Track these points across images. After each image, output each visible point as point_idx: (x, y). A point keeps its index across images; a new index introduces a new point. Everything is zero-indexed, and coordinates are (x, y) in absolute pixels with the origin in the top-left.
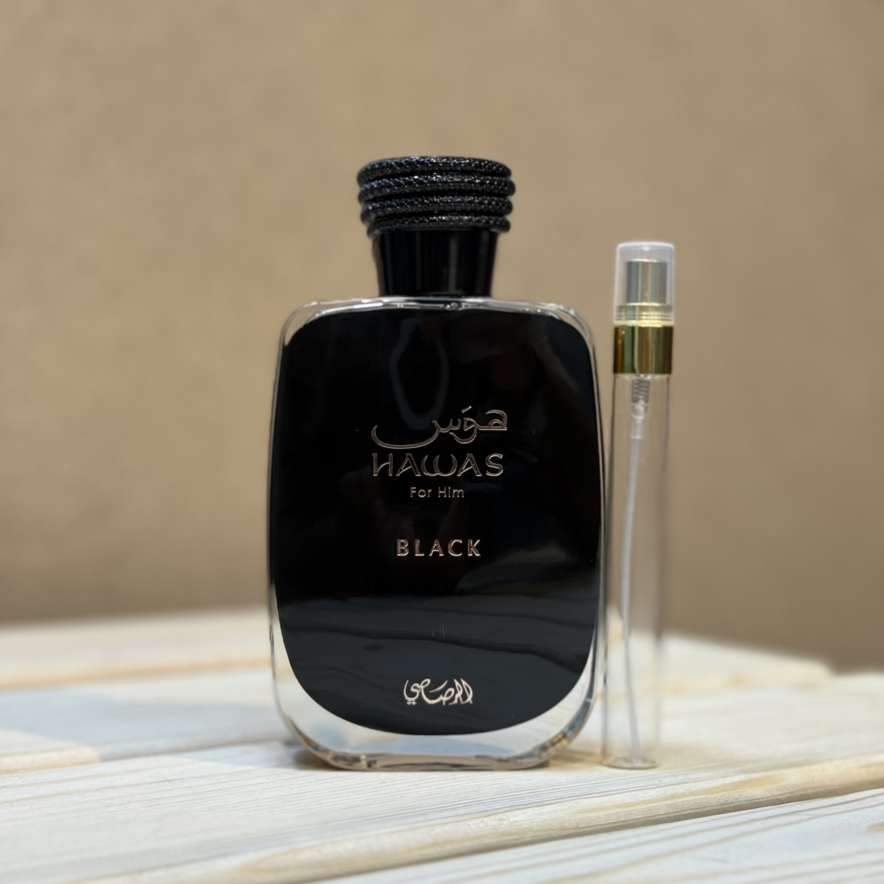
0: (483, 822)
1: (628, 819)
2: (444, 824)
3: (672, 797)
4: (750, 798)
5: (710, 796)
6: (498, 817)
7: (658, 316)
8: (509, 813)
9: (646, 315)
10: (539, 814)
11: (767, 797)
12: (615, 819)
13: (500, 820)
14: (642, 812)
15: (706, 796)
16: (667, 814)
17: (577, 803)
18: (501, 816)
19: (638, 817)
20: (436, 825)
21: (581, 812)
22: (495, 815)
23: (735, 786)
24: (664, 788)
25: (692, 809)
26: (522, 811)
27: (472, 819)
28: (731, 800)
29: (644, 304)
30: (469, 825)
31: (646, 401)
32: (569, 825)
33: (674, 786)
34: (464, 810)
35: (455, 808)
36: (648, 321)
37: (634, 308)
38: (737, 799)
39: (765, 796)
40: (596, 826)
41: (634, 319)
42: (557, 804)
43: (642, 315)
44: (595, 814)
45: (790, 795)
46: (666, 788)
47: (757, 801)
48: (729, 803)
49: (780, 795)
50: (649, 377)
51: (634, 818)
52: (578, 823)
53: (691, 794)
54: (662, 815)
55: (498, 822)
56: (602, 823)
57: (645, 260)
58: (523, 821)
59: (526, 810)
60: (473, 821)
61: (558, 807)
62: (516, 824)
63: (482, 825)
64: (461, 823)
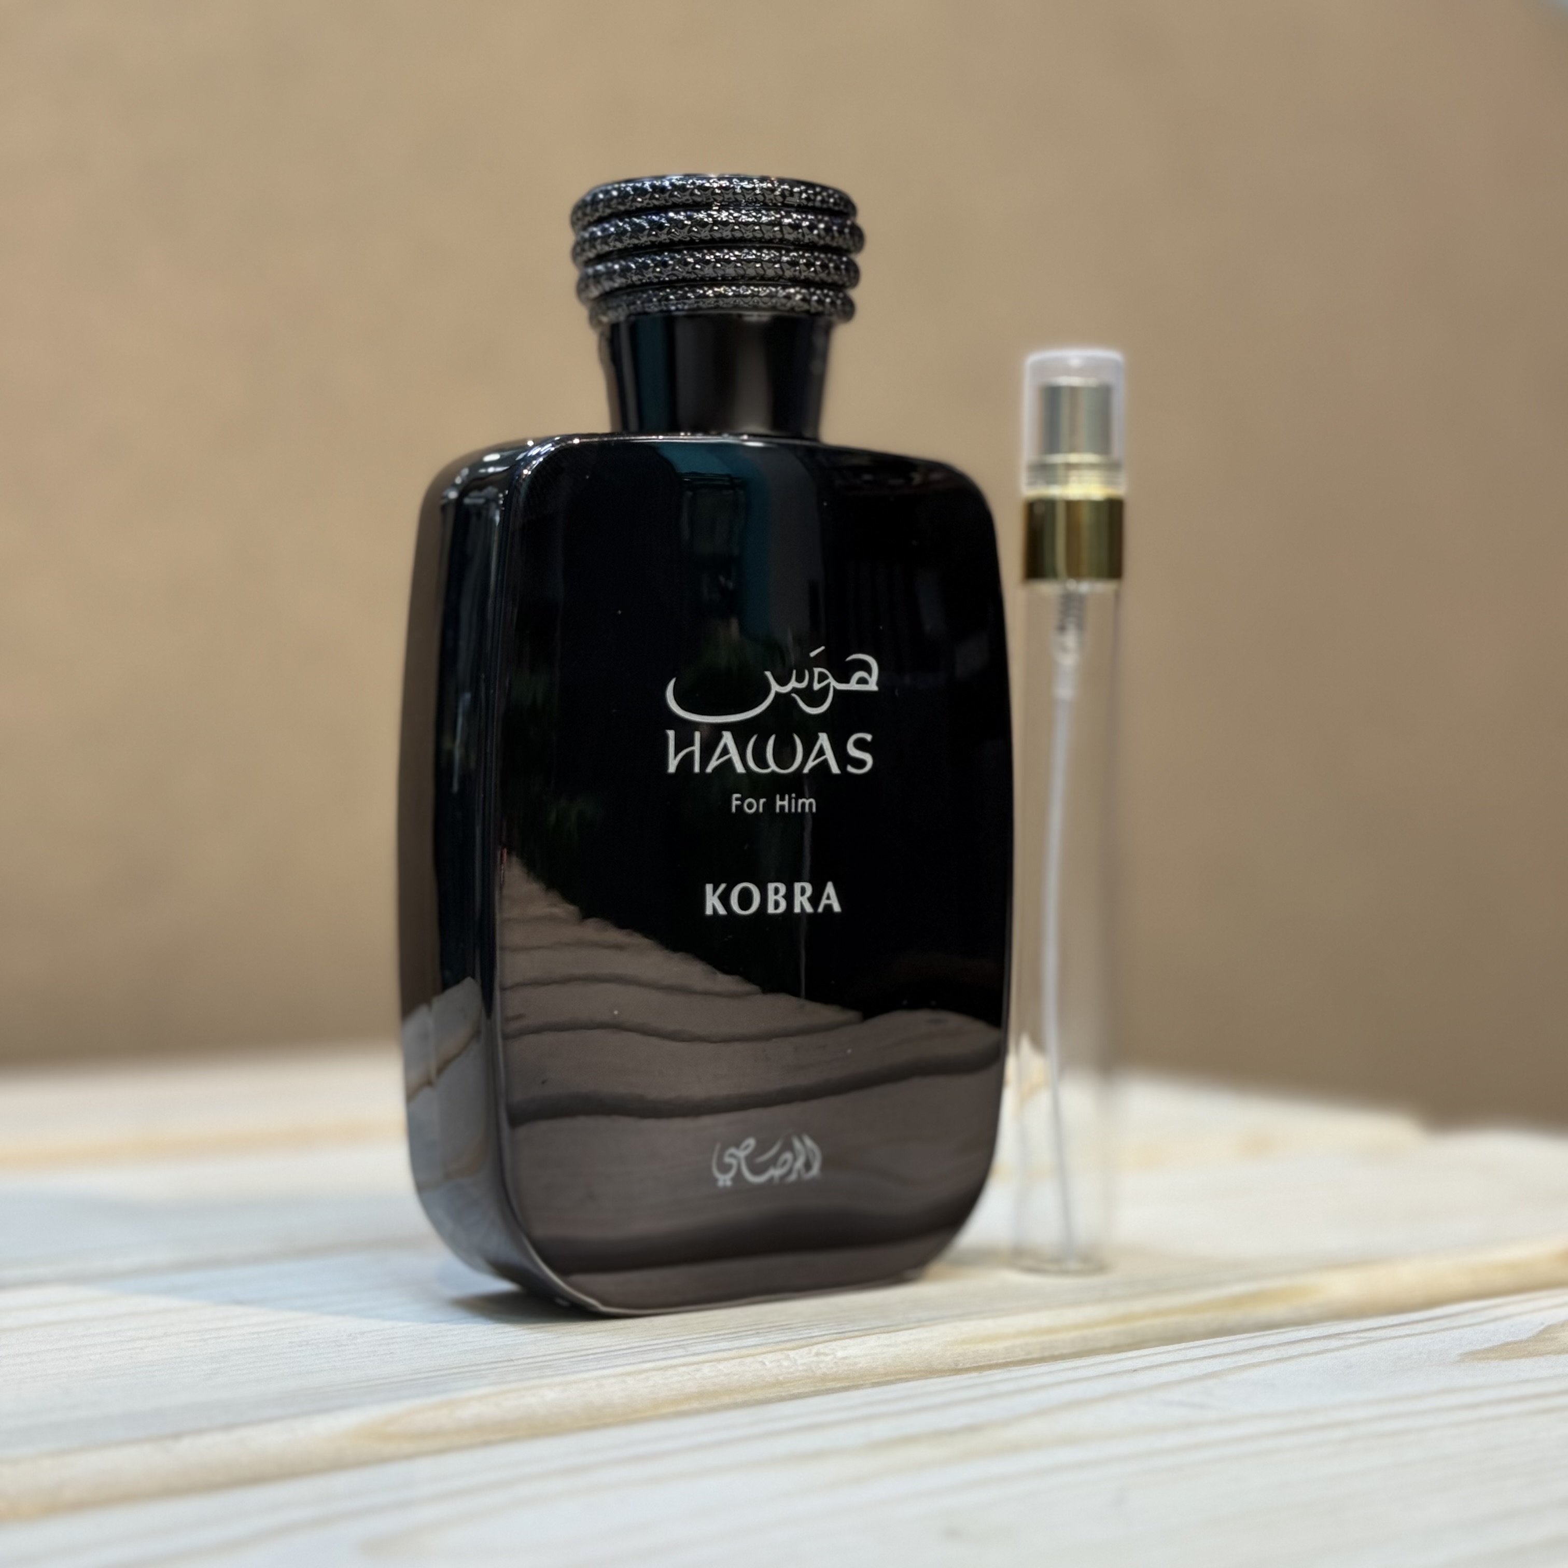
0: (788, 1358)
2: (719, 1361)
6: (815, 1349)
7: (1098, 478)
8: (834, 1344)
9: (1077, 479)
10: (888, 1346)
13: (818, 1354)
17: (956, 1327)
18: (820, 1348)
21: (964, 1342)
22: (810, 1347)
26: (859, 1340)
27: (769, 1353)
29: (1075, 458)
30: (764, 1364)
31: (1079, 627)
32: (940, 1364)
34: (758, 1339)
35: (741, 1336)
36: (1080, 489)
37: (1054, 464)
41: (1055, 486)
42: (920, 1330)
43: (1070, 478)
44: (986, 1347)
50: (1084, 587)
52: (957, 1360)
55: (815, 1359)
56: (1000, 1361)
57: (1074, 382)
58: (859, 1357)
59: (866, 1338)
60: (770, 1356)
61: (922, 1333)
62: (847, 1361)
63: (785, 1363)
64: (750, 1359)
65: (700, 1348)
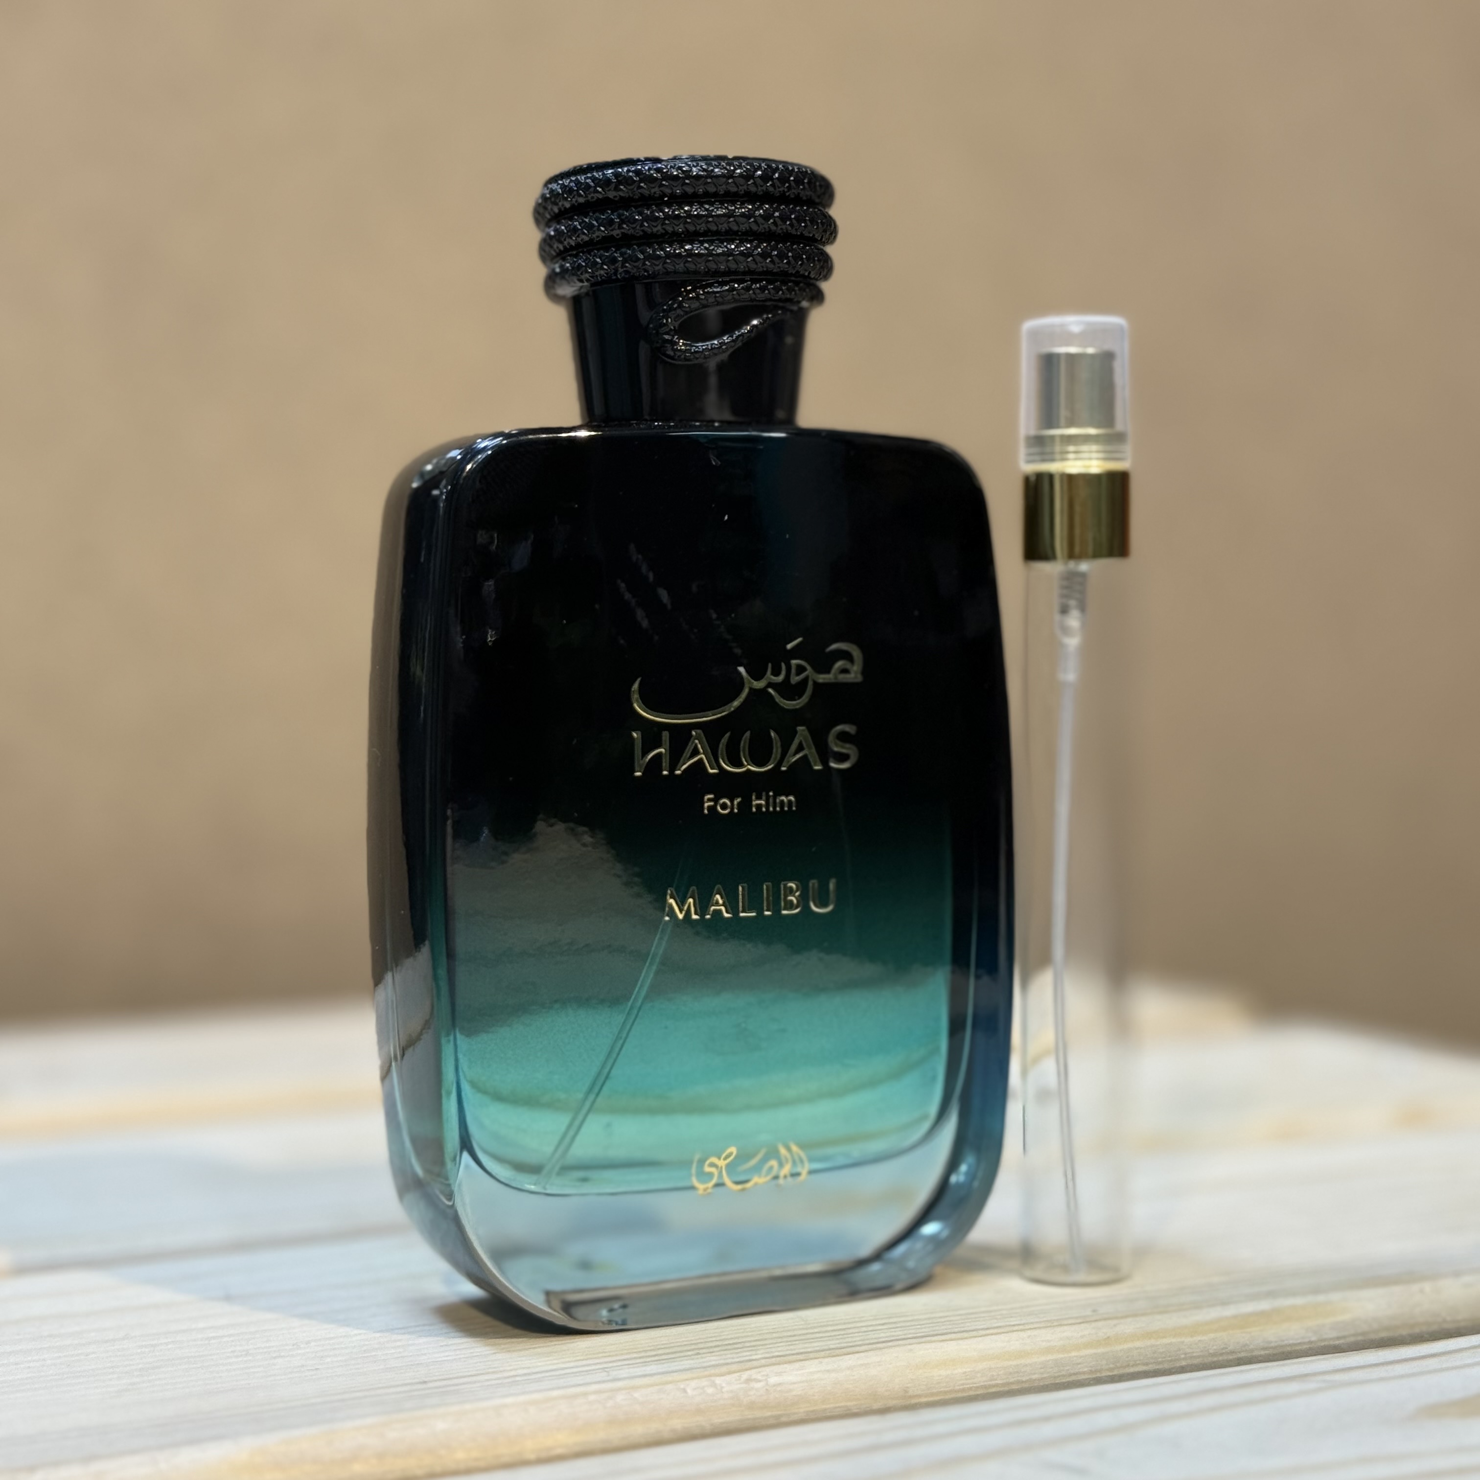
0: (714, 1385)
1: (1012, 1380)
2: (635, 1388)
3: (1107, 1341)
4: (1273, 1345)
5: (1188, 1340)
6: (745, 1375)
7: (1098, 452)
8: (767, 1370)
9: (1076, 452)
10: (831, 1371)
11: (1311, 1342)
12: (984, 1382)
13: (748, 1381)
14: (1041, 1368)
15: (1179, 1340)
16: (1096, 1371)
17: (911, 1350)
18: (753, 1373)
19: (1034, 1377)
20: (619, 1389)
22: (741, 1373)
23: (1245, 1321)
24: (1094, 1324)
25: (1147, 1364)
26: (796, 1365)
27: (693, 1379)
28: (1231, 1348)
29: (1073, 431)
30: (684, 1391)
31: (1082, 608)
33: (1115, 1322)
36: (1079, 463)
37: (1052, 438)
38: (1245, 1345)
39: (1307, 1340)
40: (945, 1393)
41: (1053, 460)
42: (870, 1353)
43: (1068, 452)
44: (942, 1372)
45: (1360, 1338)
46: (1100, 1324)
47: (1289, 1349)
48: (1228, 1353)
49: (1338, 1338)
50: (1084, 566)
51: (1024, 1379)
52: (907, 1387)
53: (1149, 1335)
54: (1084, 1373)
55: (744, 1386)
56: (957, 1388)
57: (1073, 350)
58: (794, 1383)
59: (807, 1362)
60: (694, 1384)
61: (873, 1358)
62: (779, 1389)
63: (710, 1390)
64: (670, 1387)
65: (624, 1373)
